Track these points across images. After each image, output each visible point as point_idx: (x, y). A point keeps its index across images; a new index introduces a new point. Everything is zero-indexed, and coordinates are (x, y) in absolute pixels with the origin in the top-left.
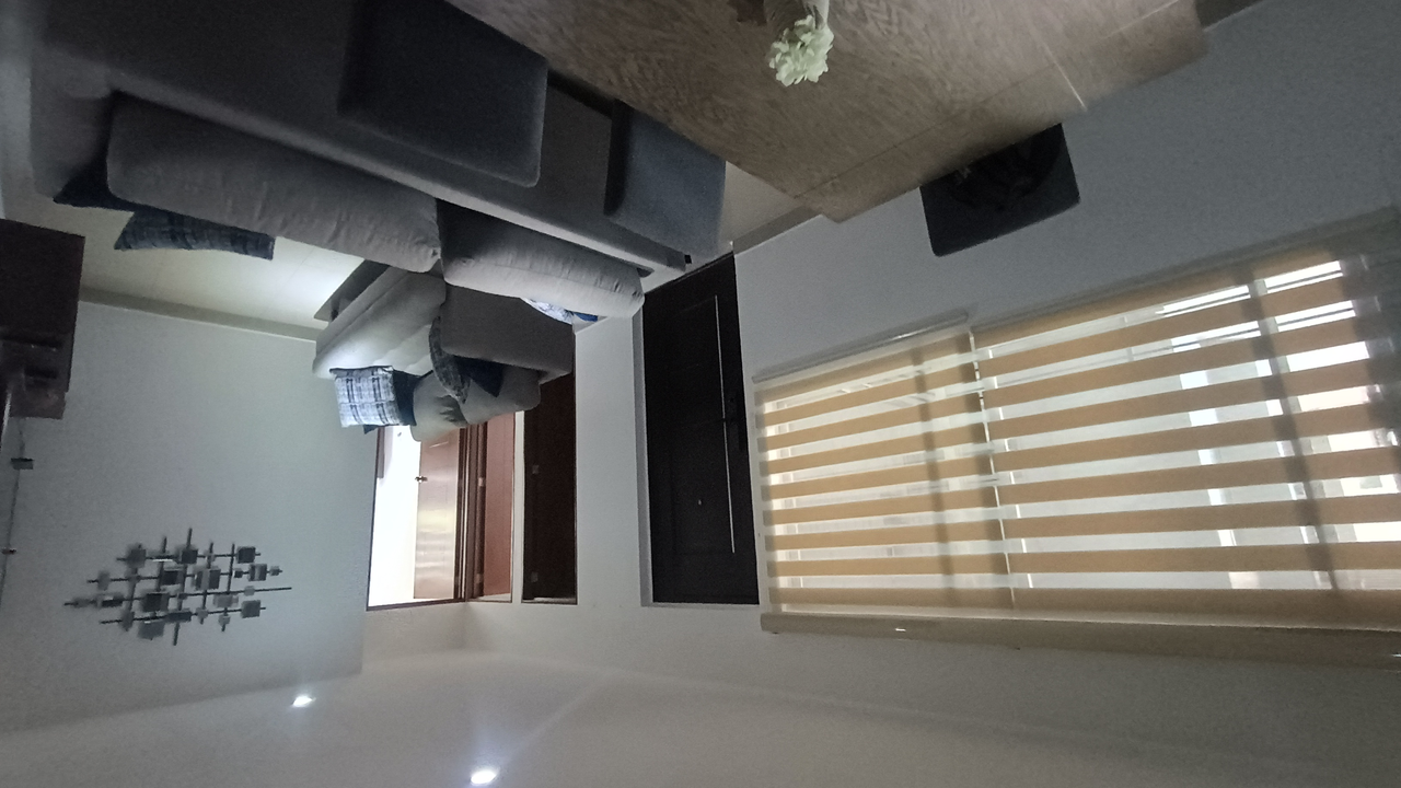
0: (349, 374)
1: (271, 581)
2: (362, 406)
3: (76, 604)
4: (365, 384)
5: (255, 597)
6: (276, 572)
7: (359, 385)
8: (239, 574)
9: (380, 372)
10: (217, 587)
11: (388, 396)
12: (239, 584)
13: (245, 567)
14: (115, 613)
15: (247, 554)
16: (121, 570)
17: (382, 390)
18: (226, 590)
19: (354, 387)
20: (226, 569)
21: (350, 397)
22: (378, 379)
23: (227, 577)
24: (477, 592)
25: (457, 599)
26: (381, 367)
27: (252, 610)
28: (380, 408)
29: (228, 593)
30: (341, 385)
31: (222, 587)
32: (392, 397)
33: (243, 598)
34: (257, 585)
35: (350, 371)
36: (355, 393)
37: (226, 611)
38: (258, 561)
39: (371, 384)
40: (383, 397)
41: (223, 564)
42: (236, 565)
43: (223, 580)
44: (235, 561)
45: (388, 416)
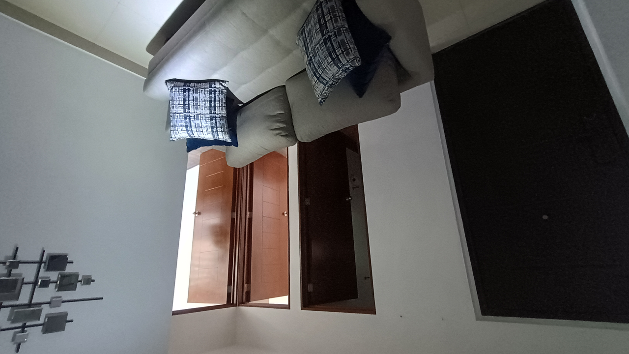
0: (186, 85)
1: (81, 291)
2: (196, 117)
4: (202, 95)
5: (64, 308)
6: (88, 281)
7: (195, 95)
8: (46, 283)
9: (218, 85)
10: (17, 298)
11: (221, 111)
12: (43, 295)
13: (54, 276)
15: (57, 262)
17: (217, 104)
18: (26, 302)
19: (191, 97)
20: (30, 278)
21: (186, 106)
22: (215, 91)
23: (31, 286)
24: (245, 299)
25: (229, 304)
26: (218, 81)
27: (56, 324)
28: (213, 121)
29: (30, 305)
30: (179, 95)
31: (24, 299)
32: (224, 112)
33: (46, 310)
34: (66, 295)
35: (187, 82)
36: (191, 103)
37: (23, 327)
38: (69, 269)
39: (208, 96)
40: (218, 111)
41: (27, 272)
42: (43, 274)
43: (26, 290)
44: (42, 270)
45: (219, 130)
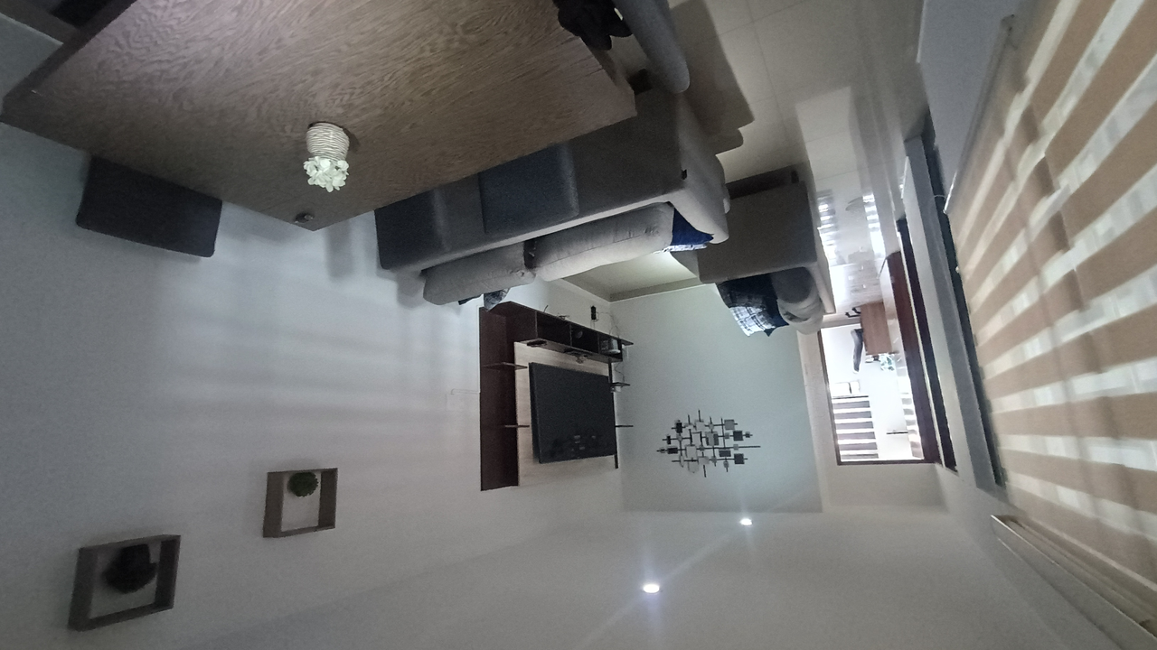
1: (746, 441)
3: (662, 450)
5: (740, 451)
6: (748, 435)
8: (728, 437)
10: (719, 444)
12: (730, 443)
13: (731, 432)
14: (675, 457)
15: (730, 424)
16: (674, 434)
18: (723, 446)
20: (721, 434)
23: (722, 438)
27: (740, 459)
29: (725, 448)
31: (721, 445)
33: (733, 452)
34: (739, 443)
37: (726, 459)
38: (737, 428)
41: (719, 430)
42: (726, 431)
43: (721, 440)
44: (725, 429)
45: (762, 323)
